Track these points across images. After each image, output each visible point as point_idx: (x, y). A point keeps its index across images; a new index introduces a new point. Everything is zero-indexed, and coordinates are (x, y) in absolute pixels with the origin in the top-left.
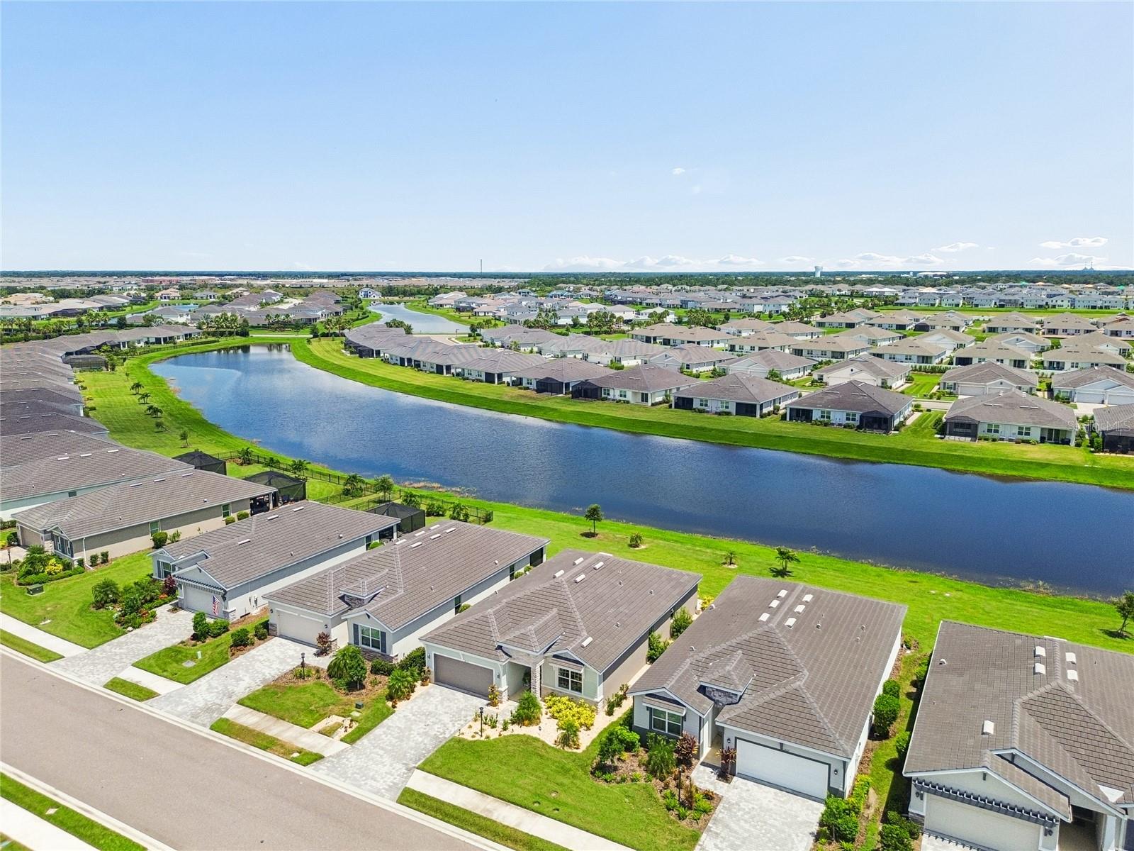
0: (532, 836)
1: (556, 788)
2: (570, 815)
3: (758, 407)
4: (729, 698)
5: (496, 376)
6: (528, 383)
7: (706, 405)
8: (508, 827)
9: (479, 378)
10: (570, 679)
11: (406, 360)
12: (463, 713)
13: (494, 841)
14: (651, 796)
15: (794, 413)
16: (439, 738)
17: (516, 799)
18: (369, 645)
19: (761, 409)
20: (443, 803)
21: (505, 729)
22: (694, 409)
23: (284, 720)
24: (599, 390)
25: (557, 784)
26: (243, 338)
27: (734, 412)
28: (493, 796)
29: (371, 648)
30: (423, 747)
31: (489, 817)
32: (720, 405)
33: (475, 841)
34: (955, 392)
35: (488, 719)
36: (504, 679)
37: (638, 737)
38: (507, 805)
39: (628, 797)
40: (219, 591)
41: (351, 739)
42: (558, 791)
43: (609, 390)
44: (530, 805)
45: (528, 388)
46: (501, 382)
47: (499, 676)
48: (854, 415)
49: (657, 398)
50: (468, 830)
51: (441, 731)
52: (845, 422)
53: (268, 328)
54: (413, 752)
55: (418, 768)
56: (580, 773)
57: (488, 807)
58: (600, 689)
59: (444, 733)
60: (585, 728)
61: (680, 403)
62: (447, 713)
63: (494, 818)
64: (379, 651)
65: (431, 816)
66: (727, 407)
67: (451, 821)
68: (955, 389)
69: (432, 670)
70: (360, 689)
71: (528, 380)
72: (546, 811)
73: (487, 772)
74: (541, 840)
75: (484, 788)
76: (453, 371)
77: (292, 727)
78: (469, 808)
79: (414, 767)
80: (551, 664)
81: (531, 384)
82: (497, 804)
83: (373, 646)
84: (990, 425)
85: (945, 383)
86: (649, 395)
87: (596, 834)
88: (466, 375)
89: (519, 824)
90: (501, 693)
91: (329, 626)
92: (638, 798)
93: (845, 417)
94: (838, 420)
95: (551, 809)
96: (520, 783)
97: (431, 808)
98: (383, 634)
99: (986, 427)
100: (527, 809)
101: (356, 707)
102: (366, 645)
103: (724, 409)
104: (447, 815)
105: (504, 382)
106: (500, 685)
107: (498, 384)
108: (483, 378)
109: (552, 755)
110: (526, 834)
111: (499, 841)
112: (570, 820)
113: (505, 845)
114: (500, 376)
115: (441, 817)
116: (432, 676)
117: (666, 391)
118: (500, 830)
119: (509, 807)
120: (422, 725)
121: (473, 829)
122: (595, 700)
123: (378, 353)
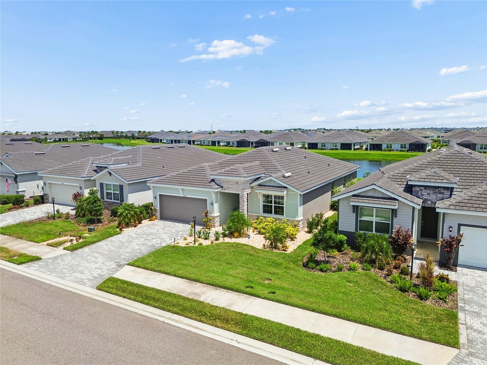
0: (246, 315)
1: (269, 276)
2: (289, 296)
3: (353, 145)
4: (438, 195)
5: (217, 142)
6: (233, 144)
7: (325, 146)
8: (217, 307)
9: (209, 144)
10: (273, 205)
11: (174, 141)
12: (180, 233)
13: (200, 321)
14: (376, 280)
15: (372, 147)
16: (156, 246)
17: (227, 284)
18: (112, 199)
19: (354, 146)
20: (146, 288)
21: (217, 239)
22: (319, 148)
23: (22, 239)
24: (269, 143)
25: (270, 273)
26: (100, 141)
27: (340, 148)
28: (201, 283)
29: (113, 201)
30: (138, 251)
31: (196, 298)
32: (332, 145)
33: (177, 321)
34: (448, 144)
35: (202, 234)
36: (216, 206)
37: (345, 238)
38: (217, 289)
39: (350, 282)
40: (12, 175)
41: (73, 249)
42: (272, 278)
43: (273, 143)
44: (243, 288)
45: (232, 146)
46: (219, 145)
47: (212, 204)
48: (405, 145)
49: (298, 146)
50: (169, 311)
51: (159, 242)
52: (400, 149)
53: (113, 138)
54: (127, 255)
55: (128, 265)
56: (292, 265)
57: (196, 291)
58: (301, 209)
59: (161, 244)
60: (290, 240)
61: (311, 147)
62: (167, 233)
63: (201, 299)
64: (119, 202)
65: (130, 299)
66: (336, 146)
67: (151, 302)
68: (448, 143)
69: (158, 208)
70: (97, 223)
71: (232, 142)
72: (260, 293)
73: (197, 266)
74: (257, 319)
75: (193, 276)
76: (196, 143)
77: (27, 242)
78: (174, 292)
79: (125, 264)
80: (256, 191)
81: (234, 144)
82: (206, 288)
83: (114, 200)
84: (482, 145)
85: (443, 140)
86: (295, 144)
87: (325, 313)
88: (202, 144)
89: (231, 305)
90: (214, 218)
91: (83, 188)
92: (362, 283)
93: (400, 146)
94: (396, 148)
95: (266, 292)
96: (232, 272)
97: (131, 292)
98: (121, 187)
99: (479, 146)
100: (240, 292)
101: (89, 231)
102: (110, 199)
103: (334, 147)
104: (147, 297)
105: (221, 145)
106: (212, 211)
107: (218, 146)
108: (211, 144)
109: (261, 254)
110: (239, 313)
111: (205, 320)
112: (290, 300)
113: (212, 325)
114: (219, 142)
115: (140, 299)
116: (158, 214)
117: (303, 142)
118: (206, 310)
119: (218, 291)
120: (143, 240)
121: (175, 309)
122: (297, 219)
123: (161, 140)
